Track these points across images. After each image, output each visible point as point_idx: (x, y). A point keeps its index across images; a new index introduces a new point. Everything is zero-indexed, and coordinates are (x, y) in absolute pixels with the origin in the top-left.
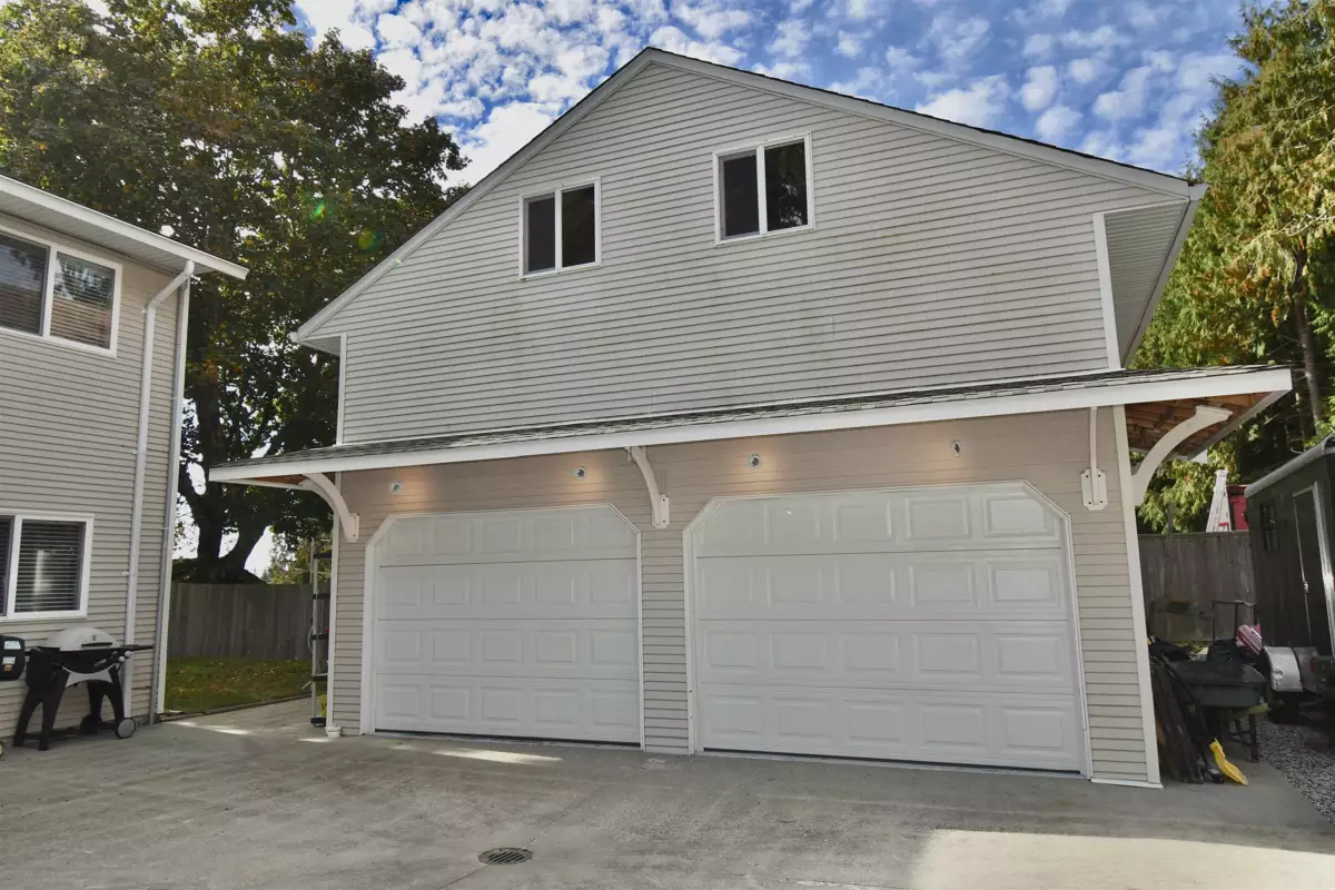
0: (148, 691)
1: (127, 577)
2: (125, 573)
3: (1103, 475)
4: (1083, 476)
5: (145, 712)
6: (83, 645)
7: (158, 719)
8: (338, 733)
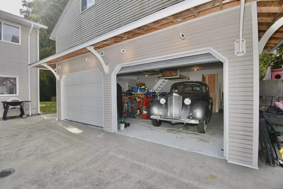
0: (36, 109)
1: (28, 88)
2: (28, 87)
3: (245, 41)
4: (236, 42)
5: (36, 113)
6: (12, 101)
7: (39, 114)
8: (58, 120)
